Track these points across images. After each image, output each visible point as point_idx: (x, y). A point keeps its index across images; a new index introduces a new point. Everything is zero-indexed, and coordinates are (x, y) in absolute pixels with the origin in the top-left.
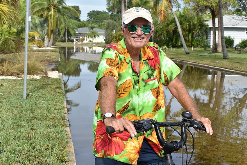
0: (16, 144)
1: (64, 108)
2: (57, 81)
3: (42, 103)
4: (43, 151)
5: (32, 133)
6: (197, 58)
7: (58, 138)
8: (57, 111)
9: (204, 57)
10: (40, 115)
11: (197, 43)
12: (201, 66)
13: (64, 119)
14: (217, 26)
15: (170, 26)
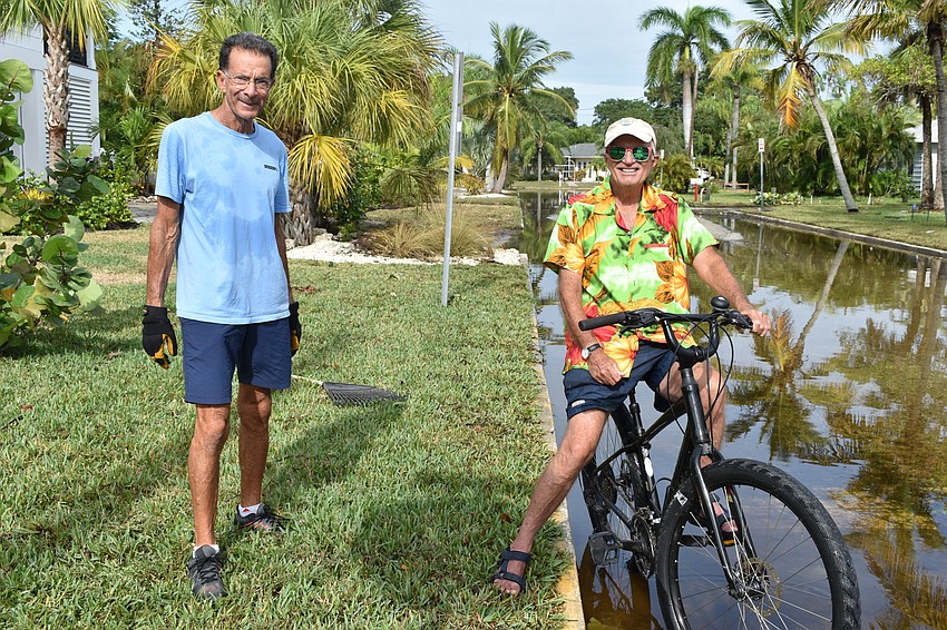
0: (433, 387)
1: (531, 326)
2: (515, 270)
3: (482, 315)
4: (487, 401)
5: (464, 370)
6: (877, 222)
7: (519, 382)
8: (516, 332)
9: (897, 220)
10: (479, 337)
11: (883, 186)
12: (883, 243)
13: (530, 348)
14: (935, 139)
15: (811, 139)
